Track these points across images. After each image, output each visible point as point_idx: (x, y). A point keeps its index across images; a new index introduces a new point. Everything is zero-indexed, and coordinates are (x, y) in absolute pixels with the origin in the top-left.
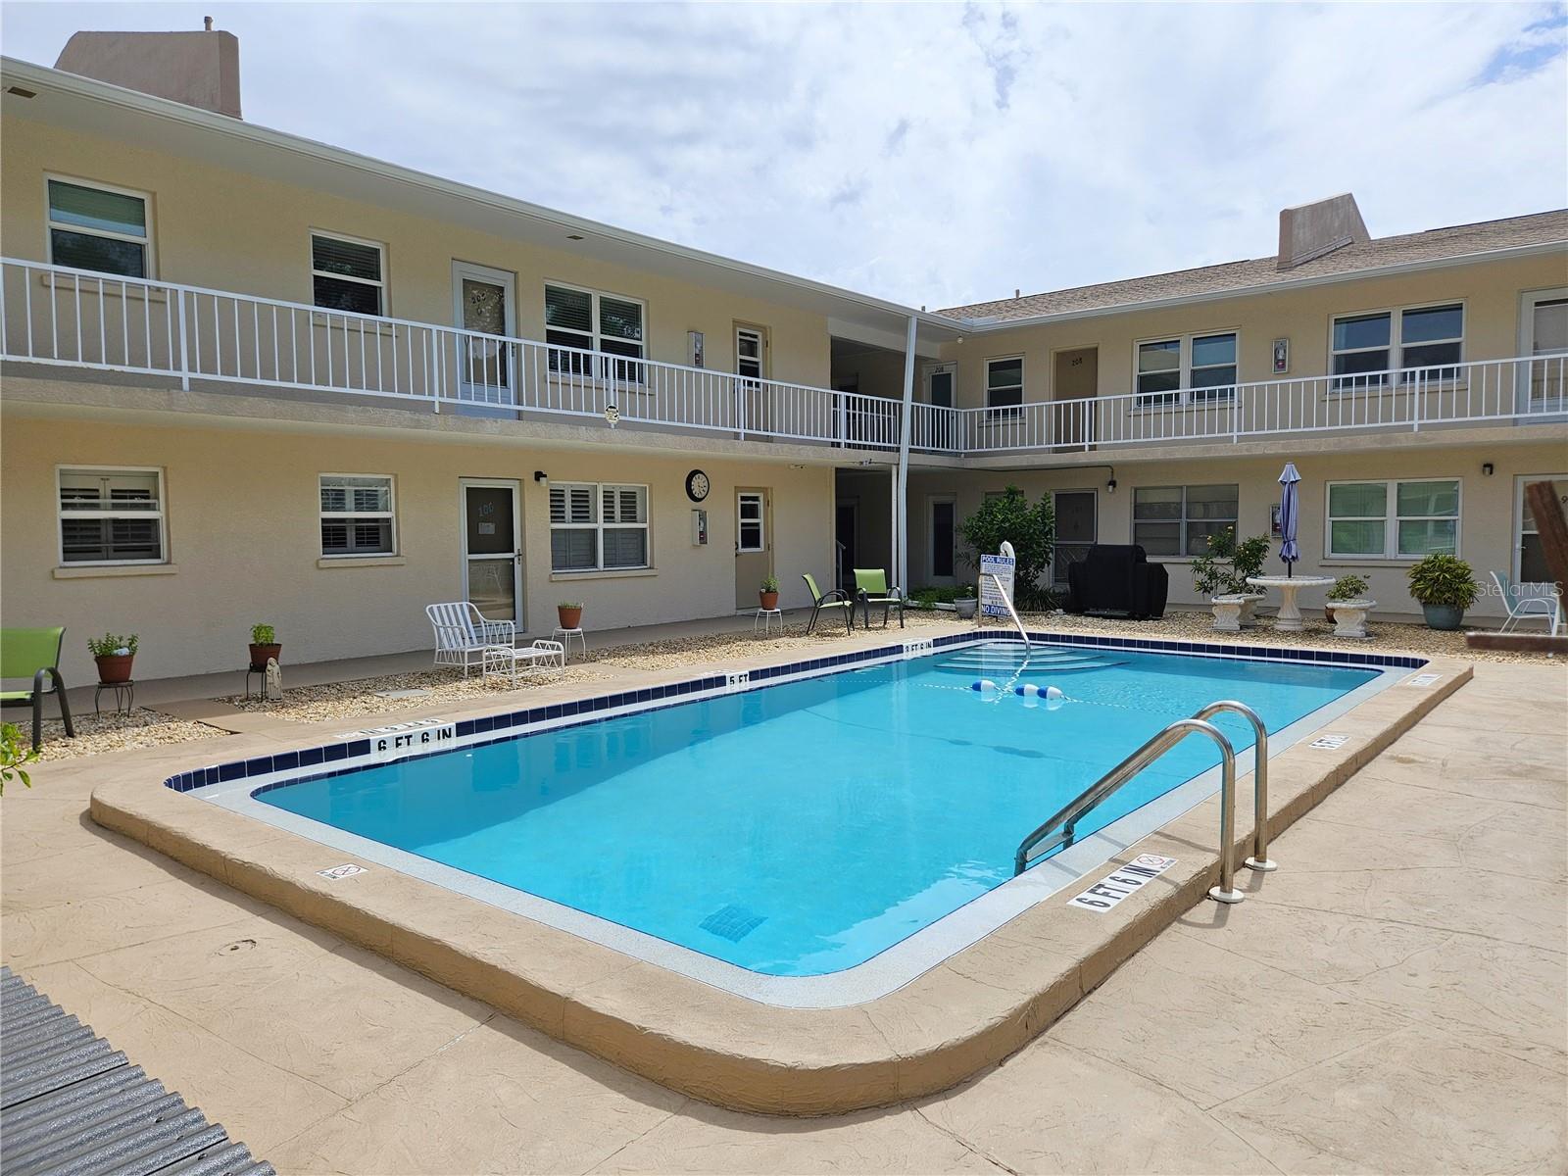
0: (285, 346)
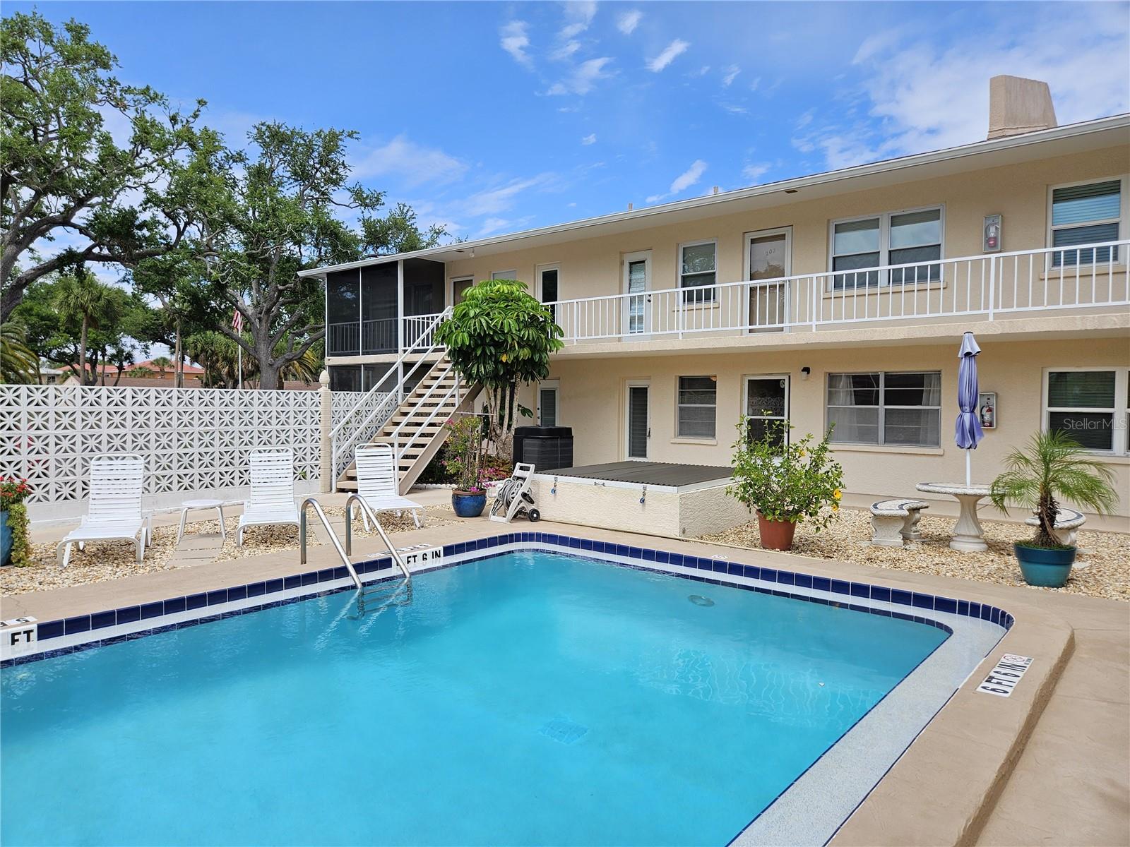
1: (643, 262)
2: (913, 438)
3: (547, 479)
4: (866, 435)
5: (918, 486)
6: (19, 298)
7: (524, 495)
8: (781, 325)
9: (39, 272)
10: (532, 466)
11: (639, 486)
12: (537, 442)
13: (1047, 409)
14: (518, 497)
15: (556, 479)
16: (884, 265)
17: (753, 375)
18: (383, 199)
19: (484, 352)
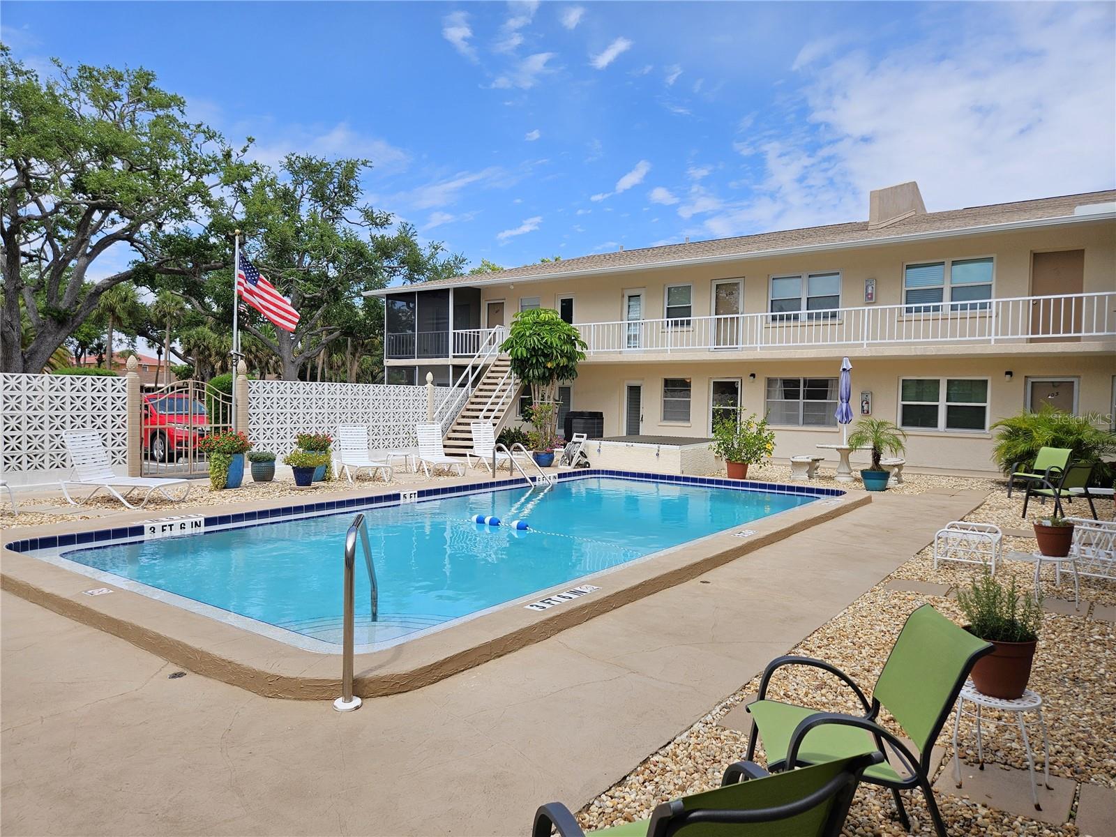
1: (639, 296)
2: (821, 422)
3: (594, 443)
4: (791, 420)
5: (818, 445)
6: (96, 304)
7: (581, 453)
8: (737, 346)
9: (113, 282)
10: (585, 435)
11: (656, 446)
12: (582, 421)
13: (901, 403)
14: (578, 454)
15: (600, 443)
16: (804, 310)
17: (718, 378)
18: (392, 219)
19: (537, 360)
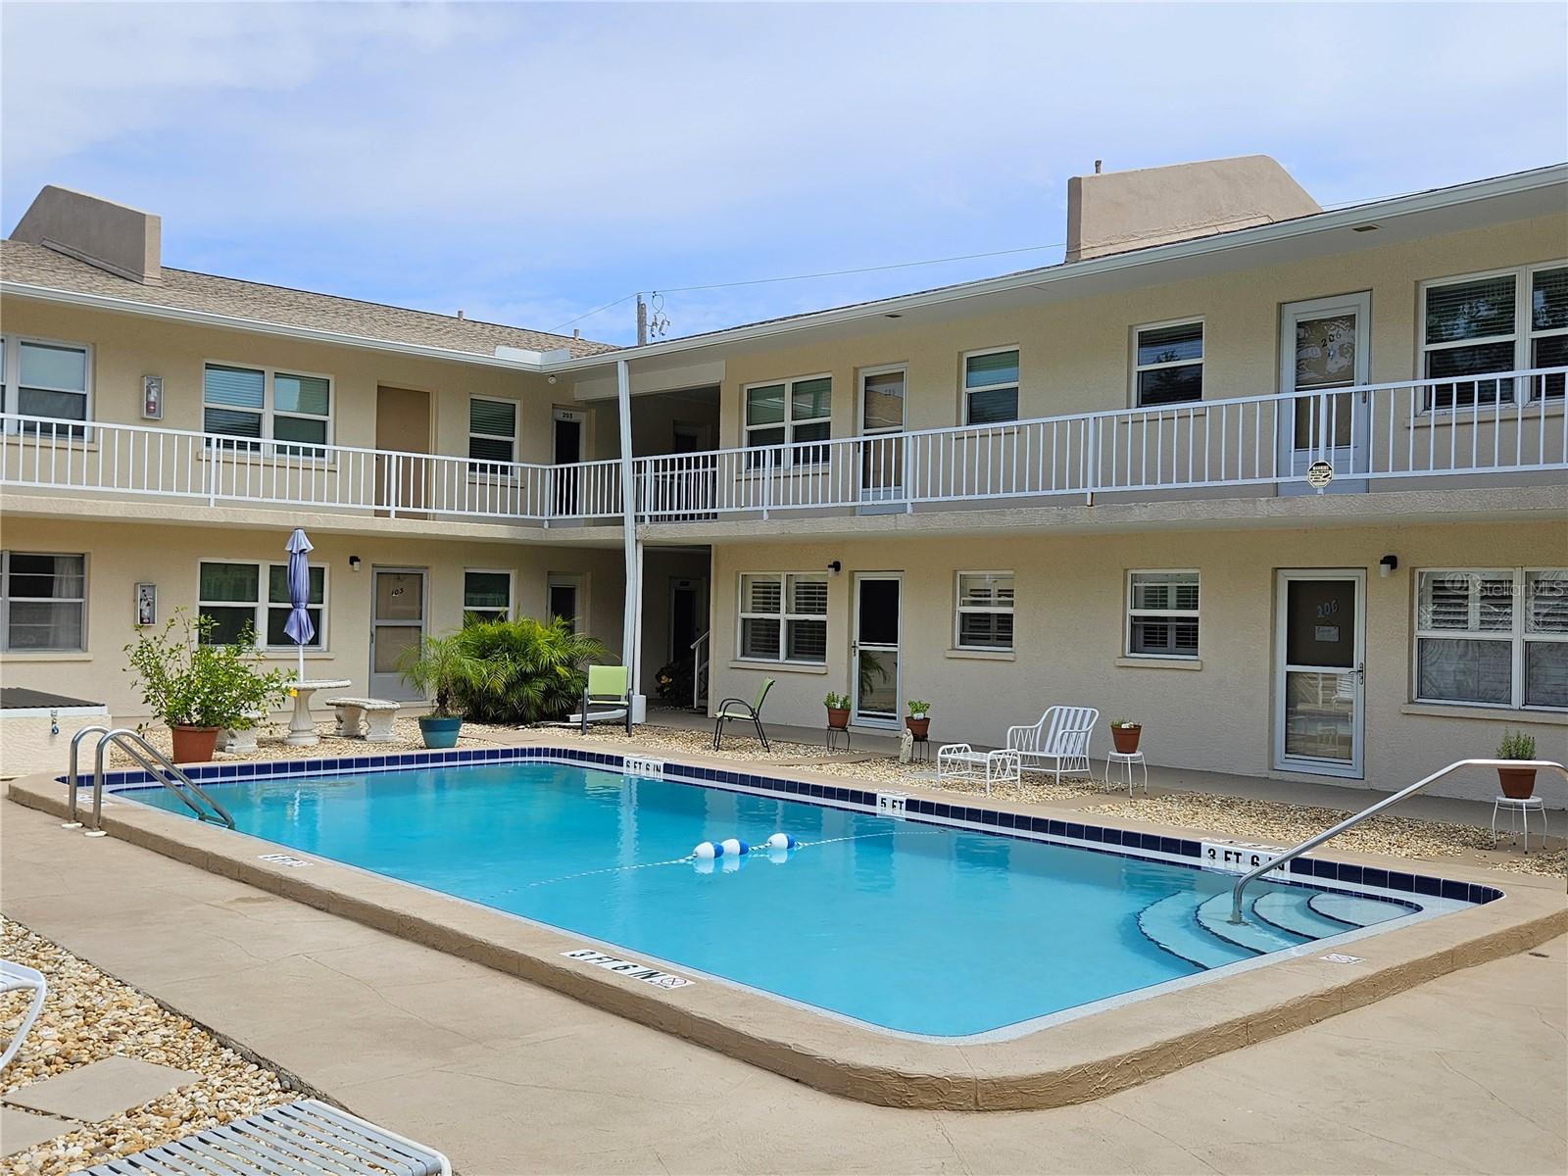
0: (971, 470)
